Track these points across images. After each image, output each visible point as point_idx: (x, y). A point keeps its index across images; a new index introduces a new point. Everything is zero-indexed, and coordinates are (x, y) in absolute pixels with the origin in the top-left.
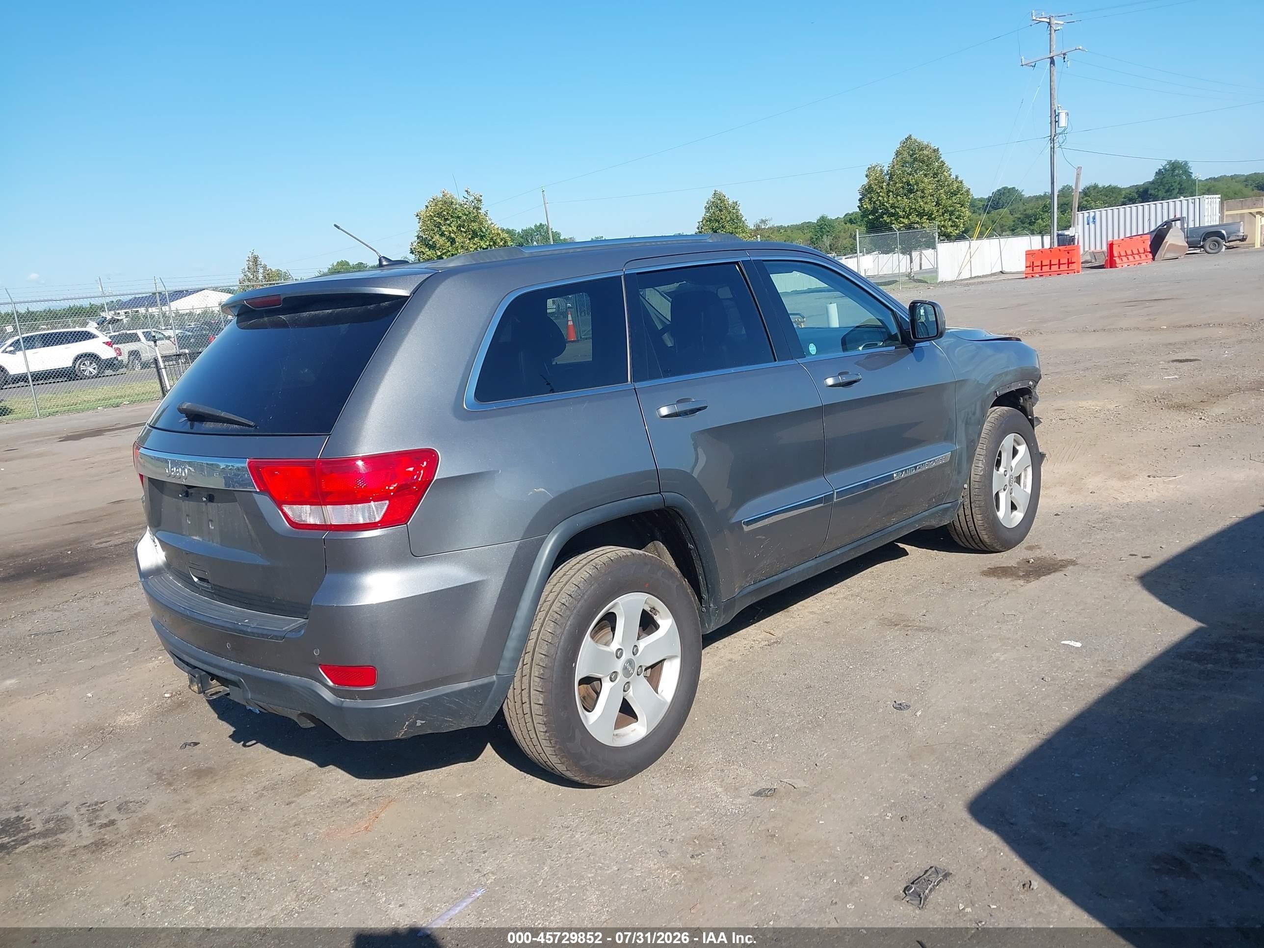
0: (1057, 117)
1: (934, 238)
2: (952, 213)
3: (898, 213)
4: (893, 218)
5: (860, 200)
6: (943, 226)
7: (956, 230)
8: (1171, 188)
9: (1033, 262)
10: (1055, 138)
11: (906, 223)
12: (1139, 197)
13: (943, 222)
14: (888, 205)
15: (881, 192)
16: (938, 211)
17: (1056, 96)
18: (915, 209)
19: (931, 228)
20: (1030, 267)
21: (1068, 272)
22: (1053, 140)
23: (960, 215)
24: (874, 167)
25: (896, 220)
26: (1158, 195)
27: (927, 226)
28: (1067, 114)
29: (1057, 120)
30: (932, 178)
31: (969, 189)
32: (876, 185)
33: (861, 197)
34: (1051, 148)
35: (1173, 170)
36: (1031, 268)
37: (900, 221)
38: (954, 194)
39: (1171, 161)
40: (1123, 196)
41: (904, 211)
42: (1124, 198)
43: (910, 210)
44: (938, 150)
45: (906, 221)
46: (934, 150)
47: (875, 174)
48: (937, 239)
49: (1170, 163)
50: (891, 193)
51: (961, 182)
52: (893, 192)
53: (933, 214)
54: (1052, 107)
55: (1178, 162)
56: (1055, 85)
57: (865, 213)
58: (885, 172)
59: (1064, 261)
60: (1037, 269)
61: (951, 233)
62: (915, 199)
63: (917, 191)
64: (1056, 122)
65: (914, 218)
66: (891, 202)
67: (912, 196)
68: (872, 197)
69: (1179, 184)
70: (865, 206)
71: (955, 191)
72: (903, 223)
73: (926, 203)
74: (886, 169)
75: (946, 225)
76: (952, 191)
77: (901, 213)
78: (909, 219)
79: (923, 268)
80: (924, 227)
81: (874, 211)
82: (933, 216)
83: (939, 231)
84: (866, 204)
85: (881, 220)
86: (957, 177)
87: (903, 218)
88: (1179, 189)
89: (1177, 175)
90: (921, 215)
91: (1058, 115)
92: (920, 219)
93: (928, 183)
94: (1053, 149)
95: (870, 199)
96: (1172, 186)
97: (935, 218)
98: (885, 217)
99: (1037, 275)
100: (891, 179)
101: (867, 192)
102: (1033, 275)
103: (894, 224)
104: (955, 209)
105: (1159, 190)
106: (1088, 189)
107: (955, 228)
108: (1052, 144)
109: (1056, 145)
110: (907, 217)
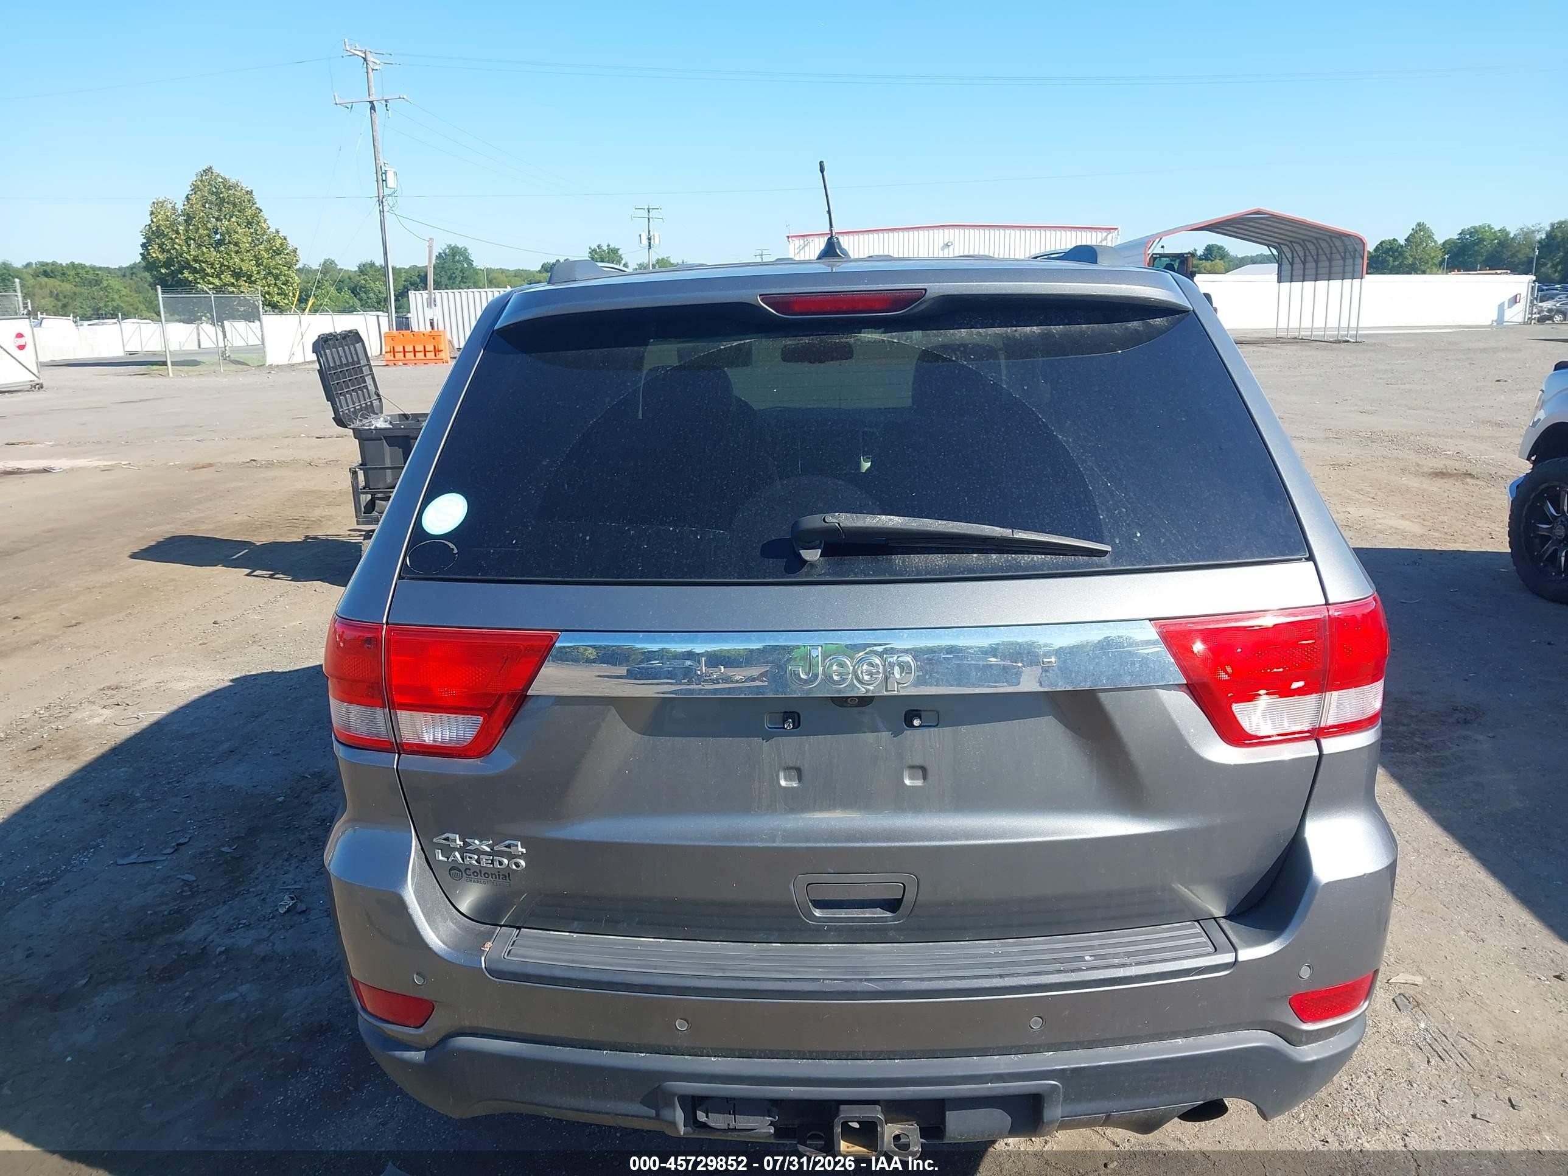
0: (384, 175)
1: (258, 307)
2: (276, 278)
3: (205, 270)
4: (198, 276)
5: (143, 245)
6: (268, 293)
7: (284, 299)
8: (454, 275)
9: (394, 348)
10: (384, 200)
11: (218, 284)
12: (421, 281)
13: (266, 288)
14: (188, 257)
15: (176, 238)
16: (258, 273)
17: (380, 150)
18: (229, 267)
19: (253, 294)
20: (390, 352)
21: (436, 361)
22: (382, 202)
23: (288, 281)
24: (162, 203)
25: (203, 278)
26: (441, 282)
27: (246, 291)
28: (395, 174)
29: (384, 179)
30: (247, 229)
31: (297, 249)
32: (169, 228)
33: (145, 241)
34: (380, 211)
35: (454, 256)
36: (392, 354)
37: (208, 280)
38: (277, 252)
39: (450, 245)
40: (403, 279)
41: (212, 268)
42: (405, 281)
43: (220, 268)
44: (252, 193)
45: (216, 281)
46: (247, 192)
47: (165, 213)
48: (261, 309)
49: (449, 246)
50: (192, 242)
51: (285, 239)
52: (194, 240)
53: (252, 276)
54: (377, 161)
55: (458, 247)
56: (378, 137)
57: (150, 265)
58: (179, 211)
59: (430, 348)
60: (400, 356)
61: (278, 302)
62: (226, 253)
63: (230, 242)
64: (383, 181)
65: (227, 278)
66: (193, 253)
67: (222, 248)
68: (163, 243)
69: (461, 271)
70: (154, 255)
71: (278, 249)
72: (213, 283)
73: (242, 260)
74: (180, 207)
75: (271, 291)
76: (274, 248)
77: (209, 270)
78: (220, 279)
79: (202, 346)
80: (242, 292)
81: (168, 264)
82: (253, 279)
83: (263, 299)
84: (154, 252)
85: (179, 276)
86: (277, 232)
87: (212, 277)
88: (462, 277)
89: (458, 261)
90: (237, 275)
91: (385, 173)
92: (237, 281)
93: (242, 235)
94: (382, 212)
95: (160, 246)
96: (454, 273)
97: (255, 281)
98: (186, 274)
99: (401, 363)
100: (188, 221)
101: (154, 235)
102: (395, 362)
103: (199, 283)
104: (281, 272)
105: (441, 277)
106: (364, 265)
107: (283, 297)
108: (381, 207)
109: (386, 209)
110: (218, 276)
